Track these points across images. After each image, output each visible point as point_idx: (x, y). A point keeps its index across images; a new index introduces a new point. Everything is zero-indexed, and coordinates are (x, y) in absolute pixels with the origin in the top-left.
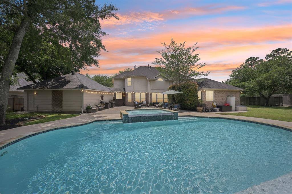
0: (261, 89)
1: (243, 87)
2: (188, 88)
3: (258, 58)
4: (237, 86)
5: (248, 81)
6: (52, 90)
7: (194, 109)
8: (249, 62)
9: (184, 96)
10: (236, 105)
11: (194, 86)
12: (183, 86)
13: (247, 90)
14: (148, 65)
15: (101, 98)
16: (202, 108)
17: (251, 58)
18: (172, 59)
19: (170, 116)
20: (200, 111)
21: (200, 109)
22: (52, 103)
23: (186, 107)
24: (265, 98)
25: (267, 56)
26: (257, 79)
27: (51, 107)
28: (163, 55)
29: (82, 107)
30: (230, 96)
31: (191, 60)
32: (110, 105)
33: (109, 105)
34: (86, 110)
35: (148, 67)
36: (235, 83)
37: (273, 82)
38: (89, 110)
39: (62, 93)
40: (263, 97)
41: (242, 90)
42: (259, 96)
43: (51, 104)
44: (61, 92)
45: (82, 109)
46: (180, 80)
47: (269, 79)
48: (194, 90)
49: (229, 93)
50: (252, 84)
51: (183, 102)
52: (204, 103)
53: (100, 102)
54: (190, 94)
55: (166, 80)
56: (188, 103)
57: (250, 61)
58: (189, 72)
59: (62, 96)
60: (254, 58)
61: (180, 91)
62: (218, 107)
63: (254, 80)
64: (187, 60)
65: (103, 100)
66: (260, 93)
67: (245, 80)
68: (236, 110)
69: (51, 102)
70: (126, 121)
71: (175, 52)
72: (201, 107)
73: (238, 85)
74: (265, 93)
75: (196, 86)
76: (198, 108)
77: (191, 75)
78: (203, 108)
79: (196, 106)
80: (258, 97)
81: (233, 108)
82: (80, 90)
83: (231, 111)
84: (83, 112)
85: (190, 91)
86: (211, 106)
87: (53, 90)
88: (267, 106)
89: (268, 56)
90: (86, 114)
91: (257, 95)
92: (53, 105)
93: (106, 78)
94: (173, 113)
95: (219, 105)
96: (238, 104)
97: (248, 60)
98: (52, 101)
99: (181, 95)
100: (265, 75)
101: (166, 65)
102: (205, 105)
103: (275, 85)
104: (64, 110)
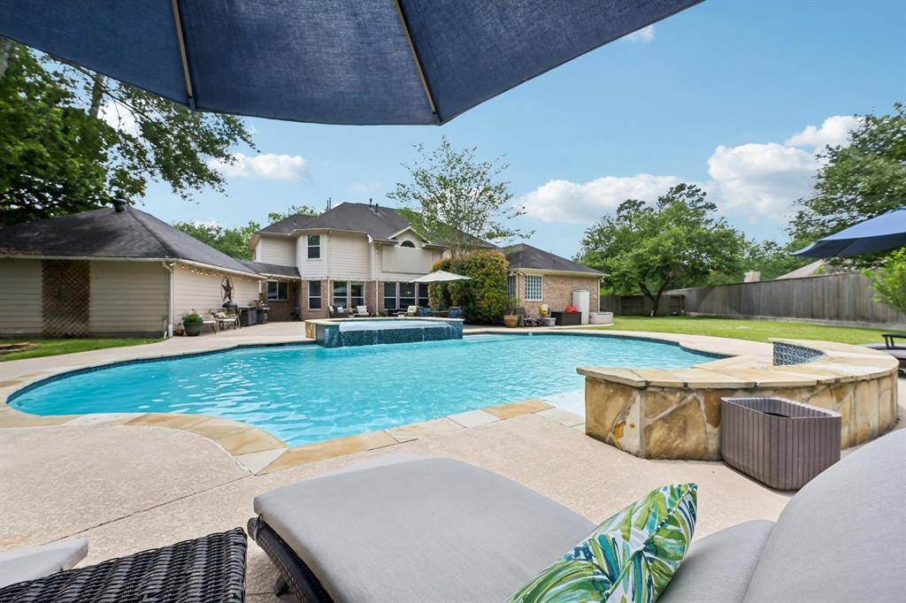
0: (644, 275)
1: (607, 269)
2: (483, 266)
3: (643, 203)
4: (596, 268)
5: (618, 257)
6: (43, 260)
7: (499, 322)
8: (624, 213)
9: (474, 287)
10: (590, 311)
11: (497, 261)
12: (470, 262)
13: (616, 276)
14: (371, 200)
15: (224, 291)
16: (516, 318)
17: (629, 201)
18: (442, 188)
19: (442, 331)
20: (513, 324)
21: (513, 320)
22: (43, 307)
23: (479, 316)
24: (652, 298)
25: (660, 199)
26: (635, 252)
27: (40, 319)
28: (416, 175)
29: (166, 318)
30: (578, 290)
31: (491, 197)
32: (255, 315)
33: (252, 316)
34: (183, 327)
35: (371, 206)
36: (591, 260)
37: (665, 260)
38: (192, 327)
39: (89, 272)
40: (648, 294)
41: (605, 275)
42: (643, 294)
43: (40, 309)
44: (84, 268)
45: (168, 323)
46: (463, 247)
47: (656, 252)
48: (497, 272)
49: (576, 283)
50: (624, 262)
51: (471, 304)
52: (521, 304)
53: (224, 306)
54: (488, 281)
55: (424, 245)
56: (484, 304)
57: (626, 208)
58: (487, 228)
59: (87, 281)
60: (635, 202)
61: (464, 275)
62: (554, 314)
63: (630, 254)
64: (481, 194)
65: (230, 298)
66: (643, 287)
67: (611, 252)
68: (590, 323)
69: (40, 303)
70: (335, 341)
71: (449, 168)
72: (514, 314)
73: (597, 264)
74: (653, 286)
75: (502, 262)
76: (507, 317)
77: (490, 236)
78: (520, 318)
79: (503, 313)
80: (639, 297)
81: (585, 318)
82: (161, 263)
83: (580, 324)
84: (171, 334)
85: (488, 275)
86: (538, 312)
87: (49, 261)
88: (655, 315)
89: (662, 201)
90: (181, 338)
91: (637, 291)
92: (48, 313)
93: (218, 232)
94: (450, 323)
95: (556, 310)
96: (595, 309)
97: (622, 208)
98: (44, 297)
99: (466, 285)
100: (649, 243)
101: (426, 204)
102: (522, 311)
103: (668, 268)
104: (94, 330)
